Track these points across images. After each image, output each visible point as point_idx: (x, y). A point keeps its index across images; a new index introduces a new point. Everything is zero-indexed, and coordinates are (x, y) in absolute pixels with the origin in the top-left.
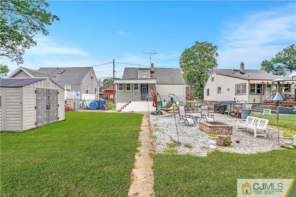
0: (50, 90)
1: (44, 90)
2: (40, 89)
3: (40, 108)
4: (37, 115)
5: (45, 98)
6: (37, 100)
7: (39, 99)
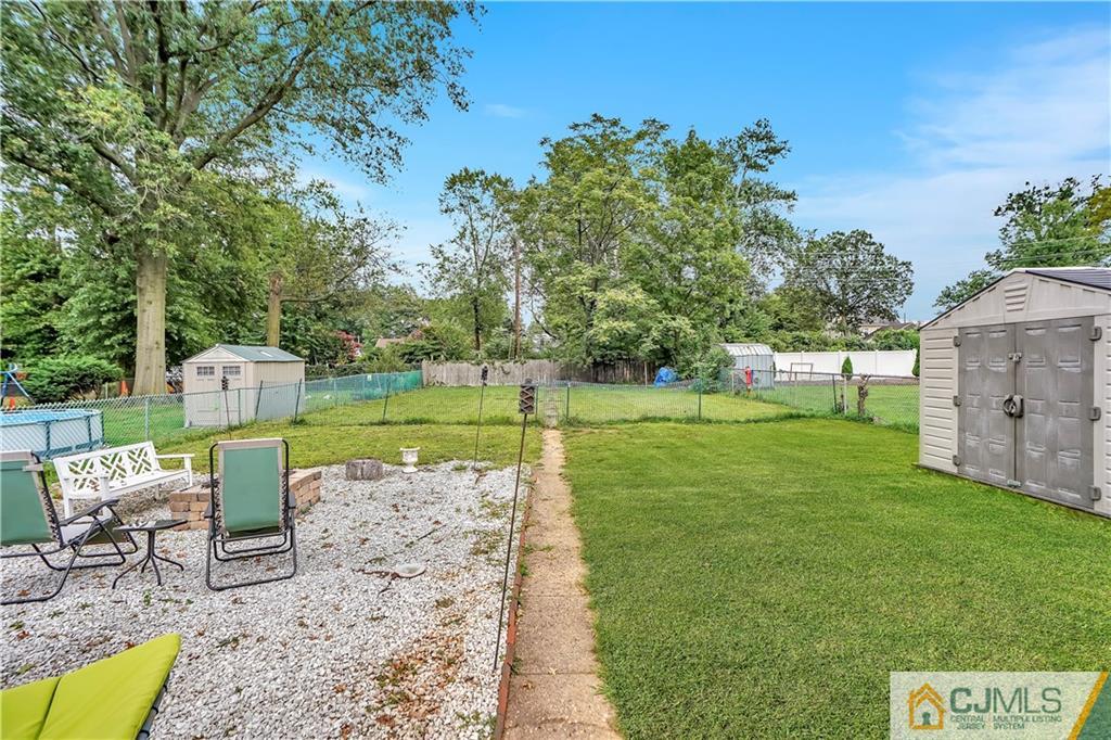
0: (1027, 326)
1: (993, 329)
2: (973, 330)
3: (975, 404)
4: (961, 430)
5: (1002, 367)
6: (962, 372)
7: (971, 371)
